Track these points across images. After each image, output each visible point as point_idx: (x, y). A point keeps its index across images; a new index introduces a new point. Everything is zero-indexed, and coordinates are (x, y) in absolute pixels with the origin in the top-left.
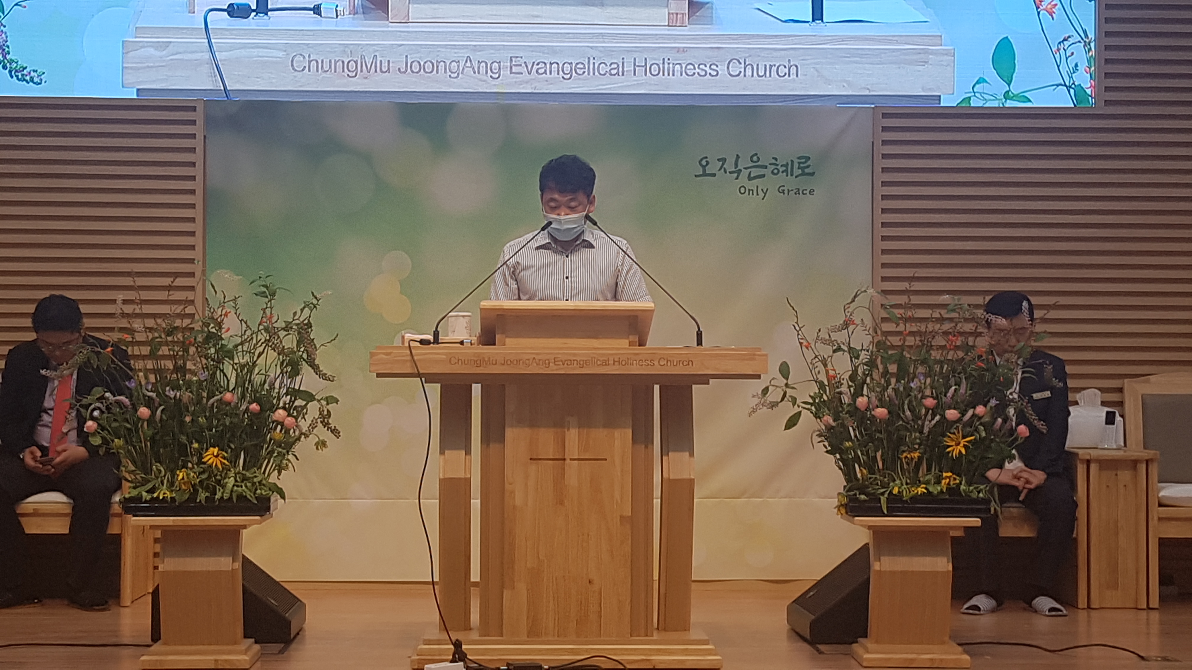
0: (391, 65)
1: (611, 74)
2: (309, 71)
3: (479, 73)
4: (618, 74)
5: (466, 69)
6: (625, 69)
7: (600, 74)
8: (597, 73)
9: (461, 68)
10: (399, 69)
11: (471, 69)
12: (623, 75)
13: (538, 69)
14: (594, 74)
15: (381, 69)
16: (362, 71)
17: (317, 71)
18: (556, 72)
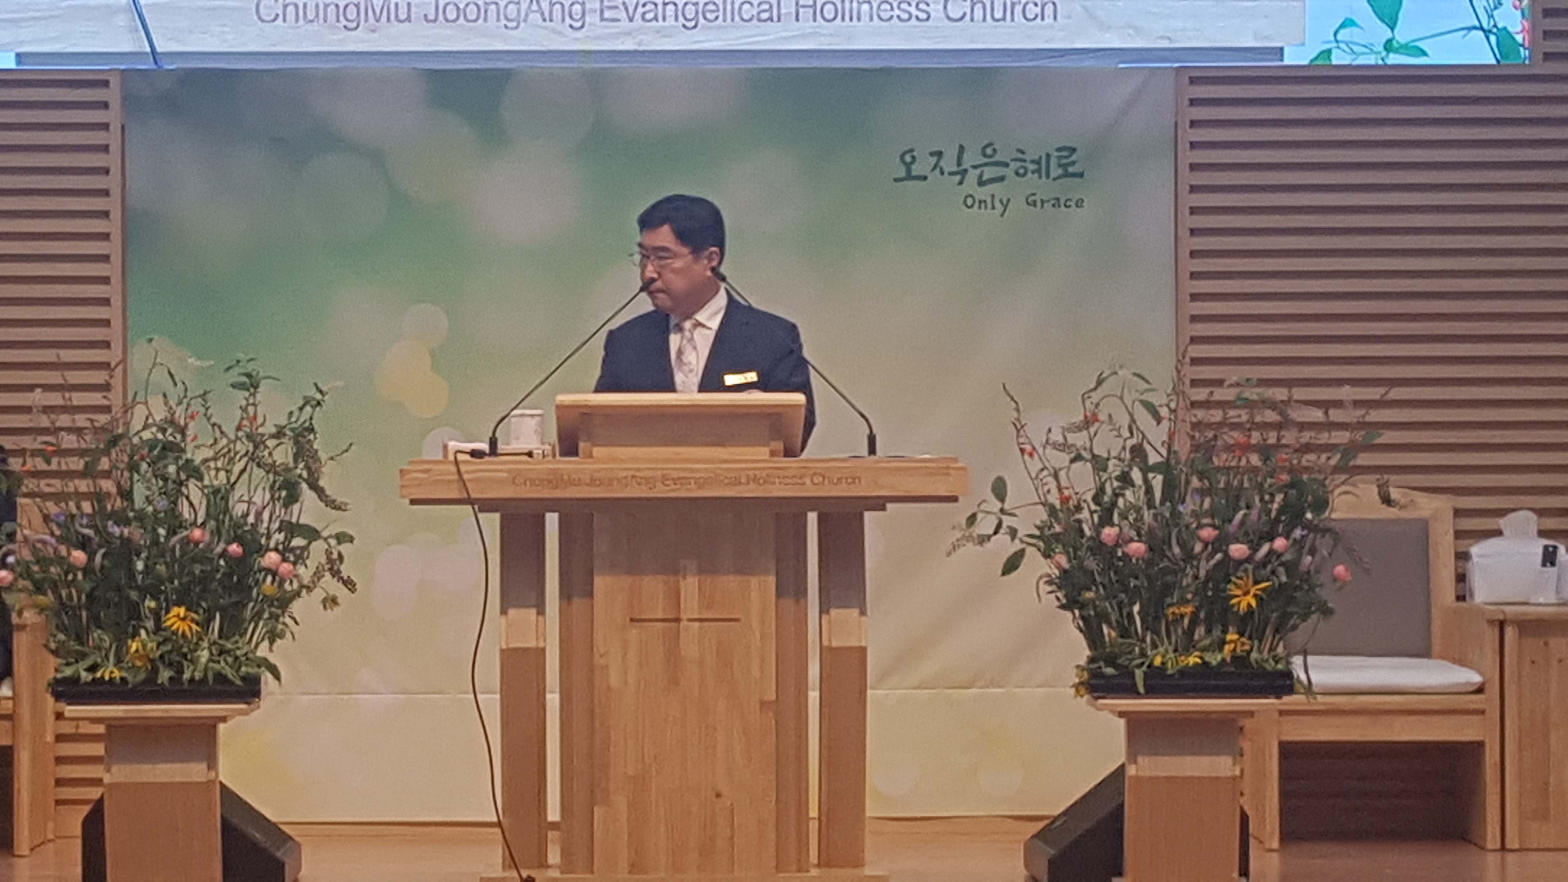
0: (413, 9)
1: (759, 20)
2: (284, 20)
3: (551, 20)
4: (771, 19)
5: (531, 16)
6: (783, 11)
7: (743, 19)
8: (737, 18)
9: (523, 14)
10: (426, 16)
11: (538, 15)
12: (779, 20)
13: (644, 13)
14: (733, 20)
15: (397, 16)
16: (366, 21)
17: (297, 20)
18: (673, 18)
